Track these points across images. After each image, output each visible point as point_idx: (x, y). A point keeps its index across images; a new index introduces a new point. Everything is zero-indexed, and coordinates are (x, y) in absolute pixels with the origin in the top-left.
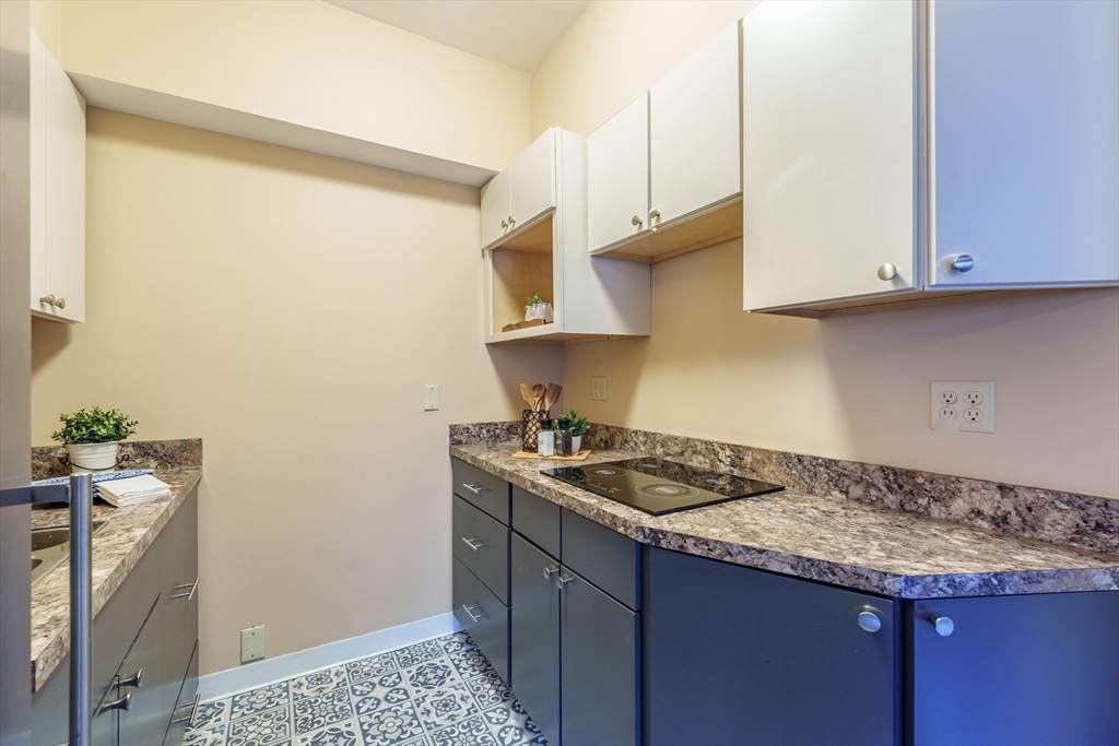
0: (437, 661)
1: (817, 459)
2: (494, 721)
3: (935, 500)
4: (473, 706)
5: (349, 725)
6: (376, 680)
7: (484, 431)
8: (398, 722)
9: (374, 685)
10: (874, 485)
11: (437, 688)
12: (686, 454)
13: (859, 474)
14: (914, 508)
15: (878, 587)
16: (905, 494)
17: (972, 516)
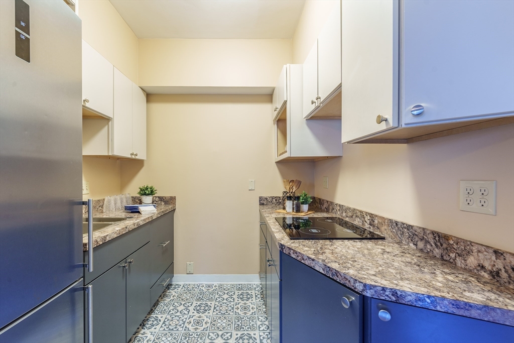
0: (250, 292)
1: (404, 224)
2: (260, 320)
3: (459, 255)
4: (255, 312)
5: (211, 304)
6: (226, 292)
7: (274, 200)
8: (227, 308)
9: (225, 293)
10: (429, 242)
11: (245, 301)
12: (353, 217)
13: (422, 235)
14: (448, 259)
15: (353, 286)
16: (444, 249)
17: (479, 268)
